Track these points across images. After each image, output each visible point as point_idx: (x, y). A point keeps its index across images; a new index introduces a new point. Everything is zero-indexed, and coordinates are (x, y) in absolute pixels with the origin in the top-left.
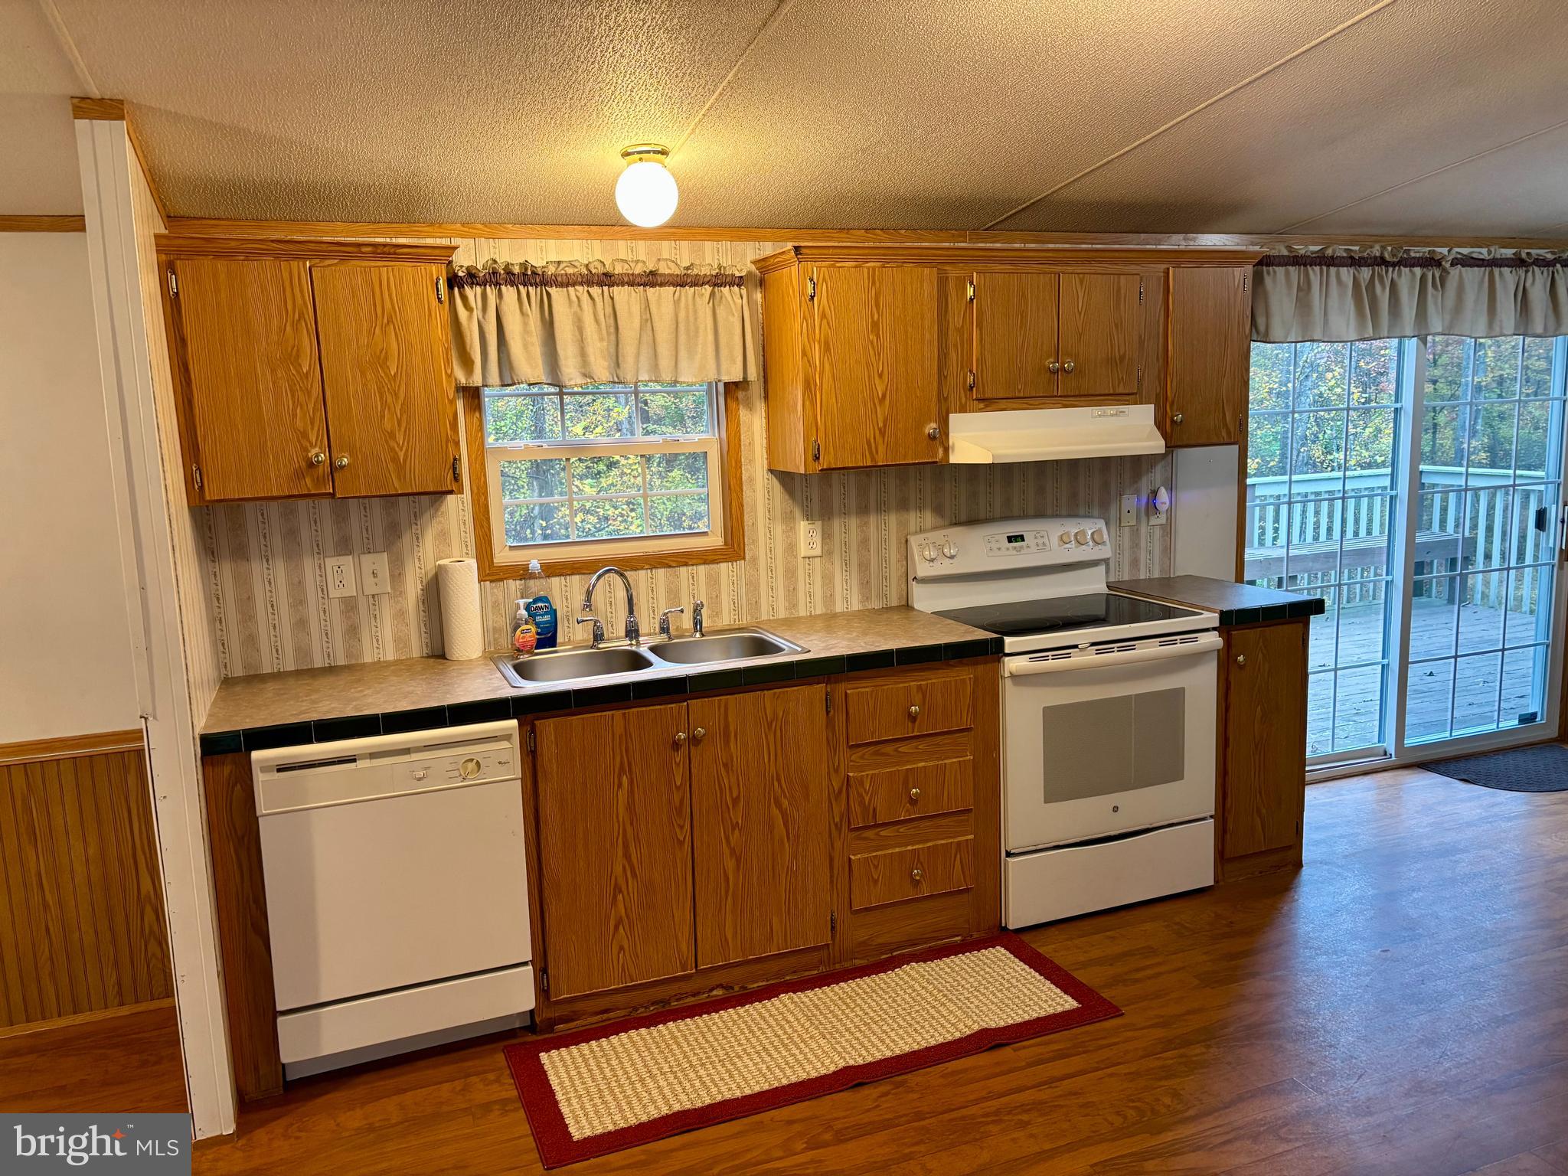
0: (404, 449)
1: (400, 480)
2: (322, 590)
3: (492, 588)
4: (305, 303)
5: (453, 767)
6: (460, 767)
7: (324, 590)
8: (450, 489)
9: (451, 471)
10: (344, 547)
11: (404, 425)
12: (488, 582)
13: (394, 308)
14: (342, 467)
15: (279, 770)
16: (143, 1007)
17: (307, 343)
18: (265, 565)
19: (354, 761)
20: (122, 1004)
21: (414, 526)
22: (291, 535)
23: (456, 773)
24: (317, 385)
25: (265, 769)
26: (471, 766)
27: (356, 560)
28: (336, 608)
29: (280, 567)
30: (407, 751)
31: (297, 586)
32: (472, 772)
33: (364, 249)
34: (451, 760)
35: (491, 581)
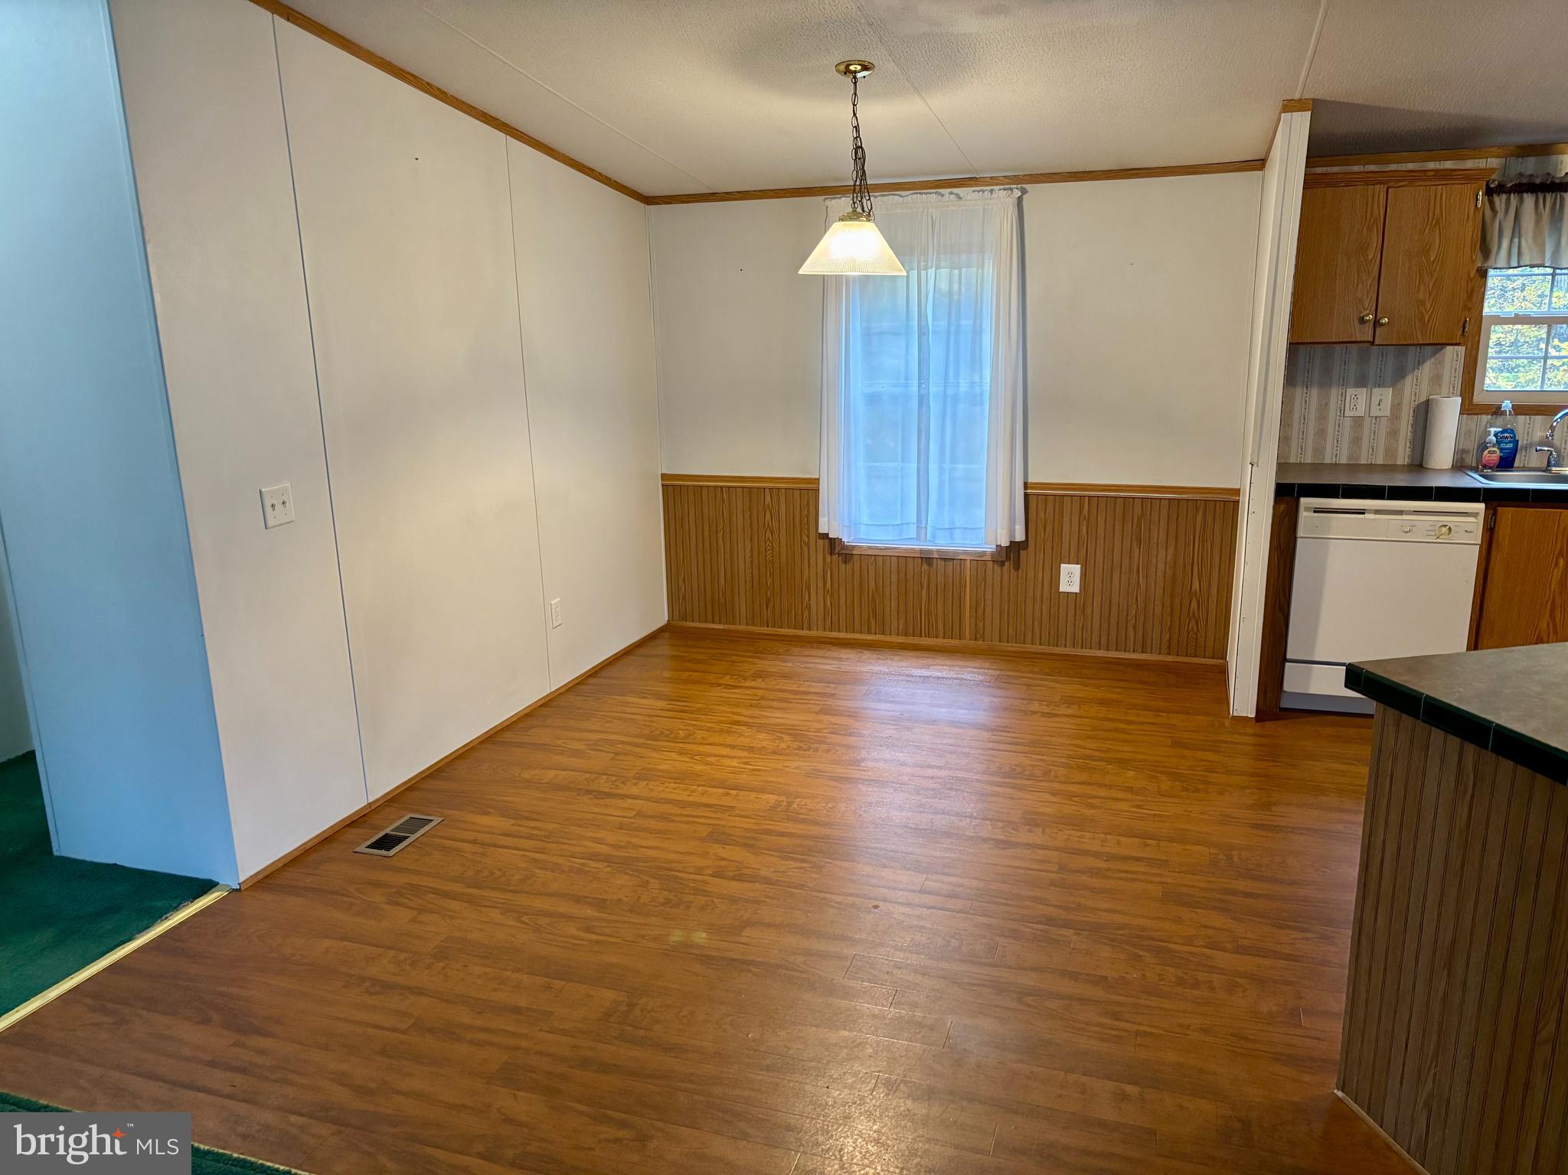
0: (1430, 312)
1: (1422, 335)
2: (1340, 411)
3: (1467, 420)
4: (1380, 215)
5: (1432, 528)
6: (1436, 529)
7: (1342, 411)
8: (1458, 342)
9: (1461, 329)
10: (1362, 382)
11: (1433, 296)
12: (1465, 416)
13: (1442, 214)
14: (1382, 325)
15: (1315, 512)
16: (1180, 659)
17: (1375, 239)
18: (1305, 390)
19: (1364, 513)
20: (1169, 654)
21: (1416, 370)
22: (1327, 371)
23: (1433, 533)
24: (1376, 269)
25: (1307, 509)
26: (1444, 530)
27: (1369, 391)
28: (1348, 423)
29: (1314, 392)
30: (1400, 513)
31: (1324, 407)
32: (1445, 534)
33: (1429, 174)
34: (1431, 523)
35: (1468, 414)
